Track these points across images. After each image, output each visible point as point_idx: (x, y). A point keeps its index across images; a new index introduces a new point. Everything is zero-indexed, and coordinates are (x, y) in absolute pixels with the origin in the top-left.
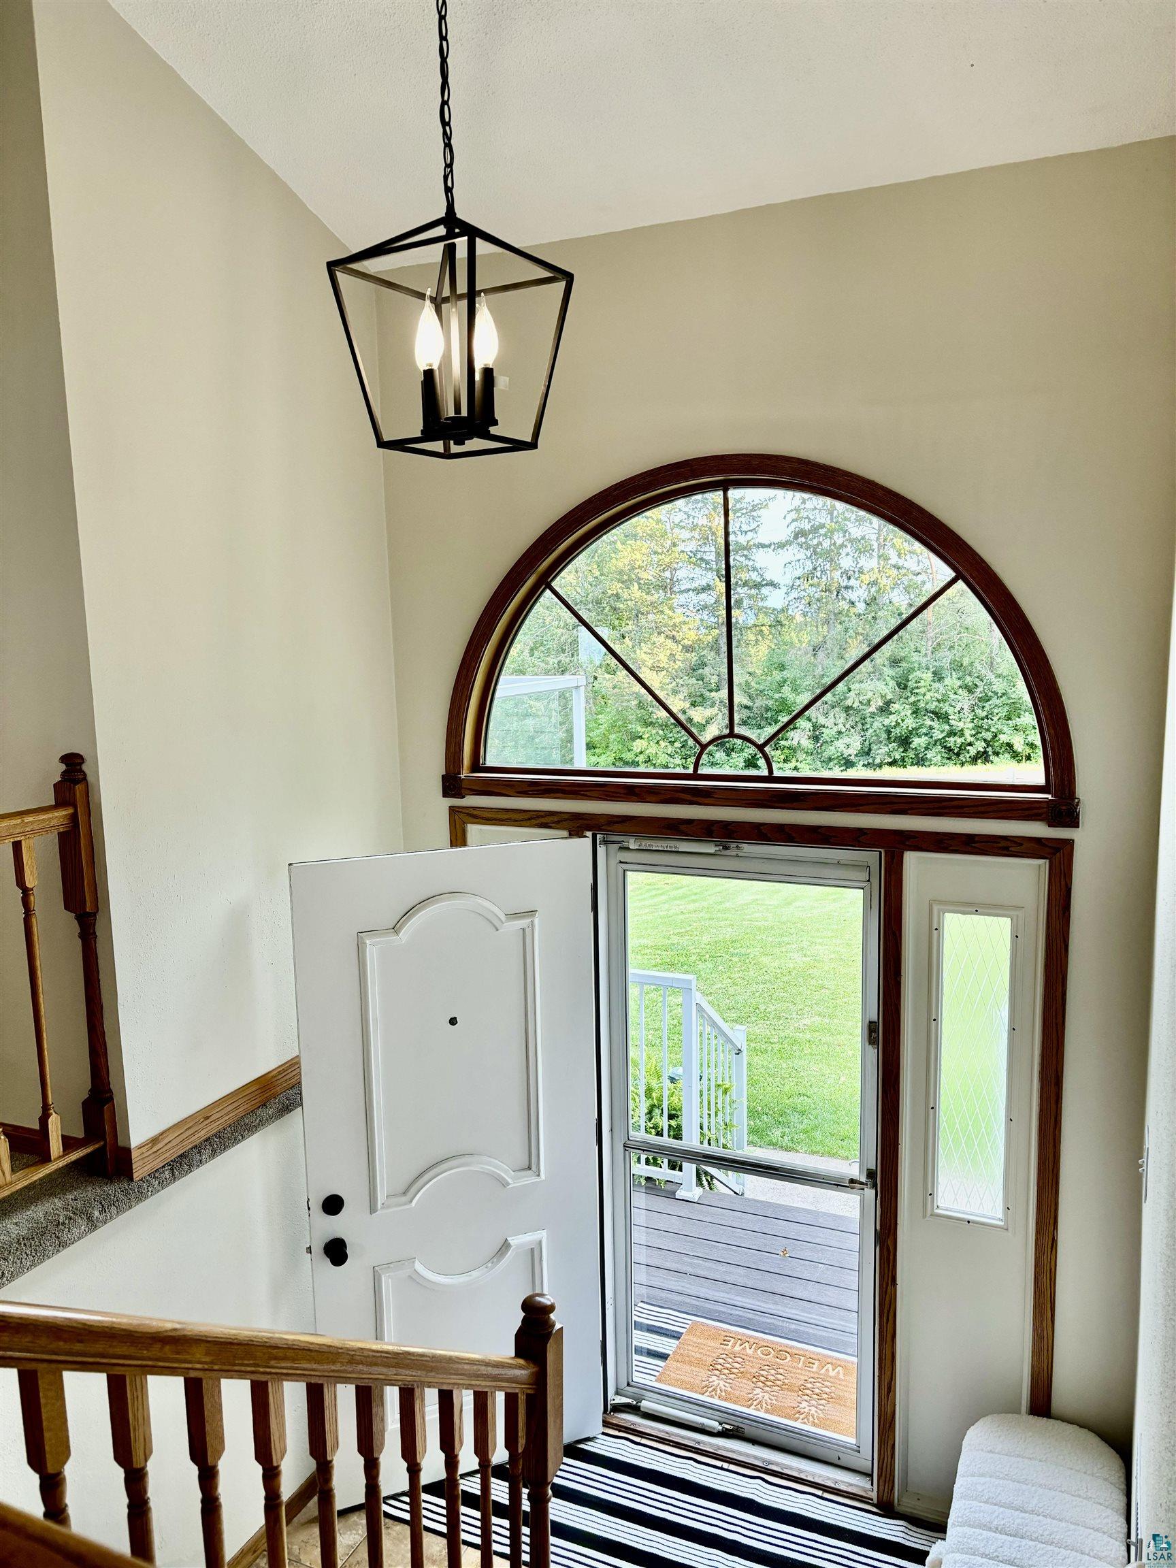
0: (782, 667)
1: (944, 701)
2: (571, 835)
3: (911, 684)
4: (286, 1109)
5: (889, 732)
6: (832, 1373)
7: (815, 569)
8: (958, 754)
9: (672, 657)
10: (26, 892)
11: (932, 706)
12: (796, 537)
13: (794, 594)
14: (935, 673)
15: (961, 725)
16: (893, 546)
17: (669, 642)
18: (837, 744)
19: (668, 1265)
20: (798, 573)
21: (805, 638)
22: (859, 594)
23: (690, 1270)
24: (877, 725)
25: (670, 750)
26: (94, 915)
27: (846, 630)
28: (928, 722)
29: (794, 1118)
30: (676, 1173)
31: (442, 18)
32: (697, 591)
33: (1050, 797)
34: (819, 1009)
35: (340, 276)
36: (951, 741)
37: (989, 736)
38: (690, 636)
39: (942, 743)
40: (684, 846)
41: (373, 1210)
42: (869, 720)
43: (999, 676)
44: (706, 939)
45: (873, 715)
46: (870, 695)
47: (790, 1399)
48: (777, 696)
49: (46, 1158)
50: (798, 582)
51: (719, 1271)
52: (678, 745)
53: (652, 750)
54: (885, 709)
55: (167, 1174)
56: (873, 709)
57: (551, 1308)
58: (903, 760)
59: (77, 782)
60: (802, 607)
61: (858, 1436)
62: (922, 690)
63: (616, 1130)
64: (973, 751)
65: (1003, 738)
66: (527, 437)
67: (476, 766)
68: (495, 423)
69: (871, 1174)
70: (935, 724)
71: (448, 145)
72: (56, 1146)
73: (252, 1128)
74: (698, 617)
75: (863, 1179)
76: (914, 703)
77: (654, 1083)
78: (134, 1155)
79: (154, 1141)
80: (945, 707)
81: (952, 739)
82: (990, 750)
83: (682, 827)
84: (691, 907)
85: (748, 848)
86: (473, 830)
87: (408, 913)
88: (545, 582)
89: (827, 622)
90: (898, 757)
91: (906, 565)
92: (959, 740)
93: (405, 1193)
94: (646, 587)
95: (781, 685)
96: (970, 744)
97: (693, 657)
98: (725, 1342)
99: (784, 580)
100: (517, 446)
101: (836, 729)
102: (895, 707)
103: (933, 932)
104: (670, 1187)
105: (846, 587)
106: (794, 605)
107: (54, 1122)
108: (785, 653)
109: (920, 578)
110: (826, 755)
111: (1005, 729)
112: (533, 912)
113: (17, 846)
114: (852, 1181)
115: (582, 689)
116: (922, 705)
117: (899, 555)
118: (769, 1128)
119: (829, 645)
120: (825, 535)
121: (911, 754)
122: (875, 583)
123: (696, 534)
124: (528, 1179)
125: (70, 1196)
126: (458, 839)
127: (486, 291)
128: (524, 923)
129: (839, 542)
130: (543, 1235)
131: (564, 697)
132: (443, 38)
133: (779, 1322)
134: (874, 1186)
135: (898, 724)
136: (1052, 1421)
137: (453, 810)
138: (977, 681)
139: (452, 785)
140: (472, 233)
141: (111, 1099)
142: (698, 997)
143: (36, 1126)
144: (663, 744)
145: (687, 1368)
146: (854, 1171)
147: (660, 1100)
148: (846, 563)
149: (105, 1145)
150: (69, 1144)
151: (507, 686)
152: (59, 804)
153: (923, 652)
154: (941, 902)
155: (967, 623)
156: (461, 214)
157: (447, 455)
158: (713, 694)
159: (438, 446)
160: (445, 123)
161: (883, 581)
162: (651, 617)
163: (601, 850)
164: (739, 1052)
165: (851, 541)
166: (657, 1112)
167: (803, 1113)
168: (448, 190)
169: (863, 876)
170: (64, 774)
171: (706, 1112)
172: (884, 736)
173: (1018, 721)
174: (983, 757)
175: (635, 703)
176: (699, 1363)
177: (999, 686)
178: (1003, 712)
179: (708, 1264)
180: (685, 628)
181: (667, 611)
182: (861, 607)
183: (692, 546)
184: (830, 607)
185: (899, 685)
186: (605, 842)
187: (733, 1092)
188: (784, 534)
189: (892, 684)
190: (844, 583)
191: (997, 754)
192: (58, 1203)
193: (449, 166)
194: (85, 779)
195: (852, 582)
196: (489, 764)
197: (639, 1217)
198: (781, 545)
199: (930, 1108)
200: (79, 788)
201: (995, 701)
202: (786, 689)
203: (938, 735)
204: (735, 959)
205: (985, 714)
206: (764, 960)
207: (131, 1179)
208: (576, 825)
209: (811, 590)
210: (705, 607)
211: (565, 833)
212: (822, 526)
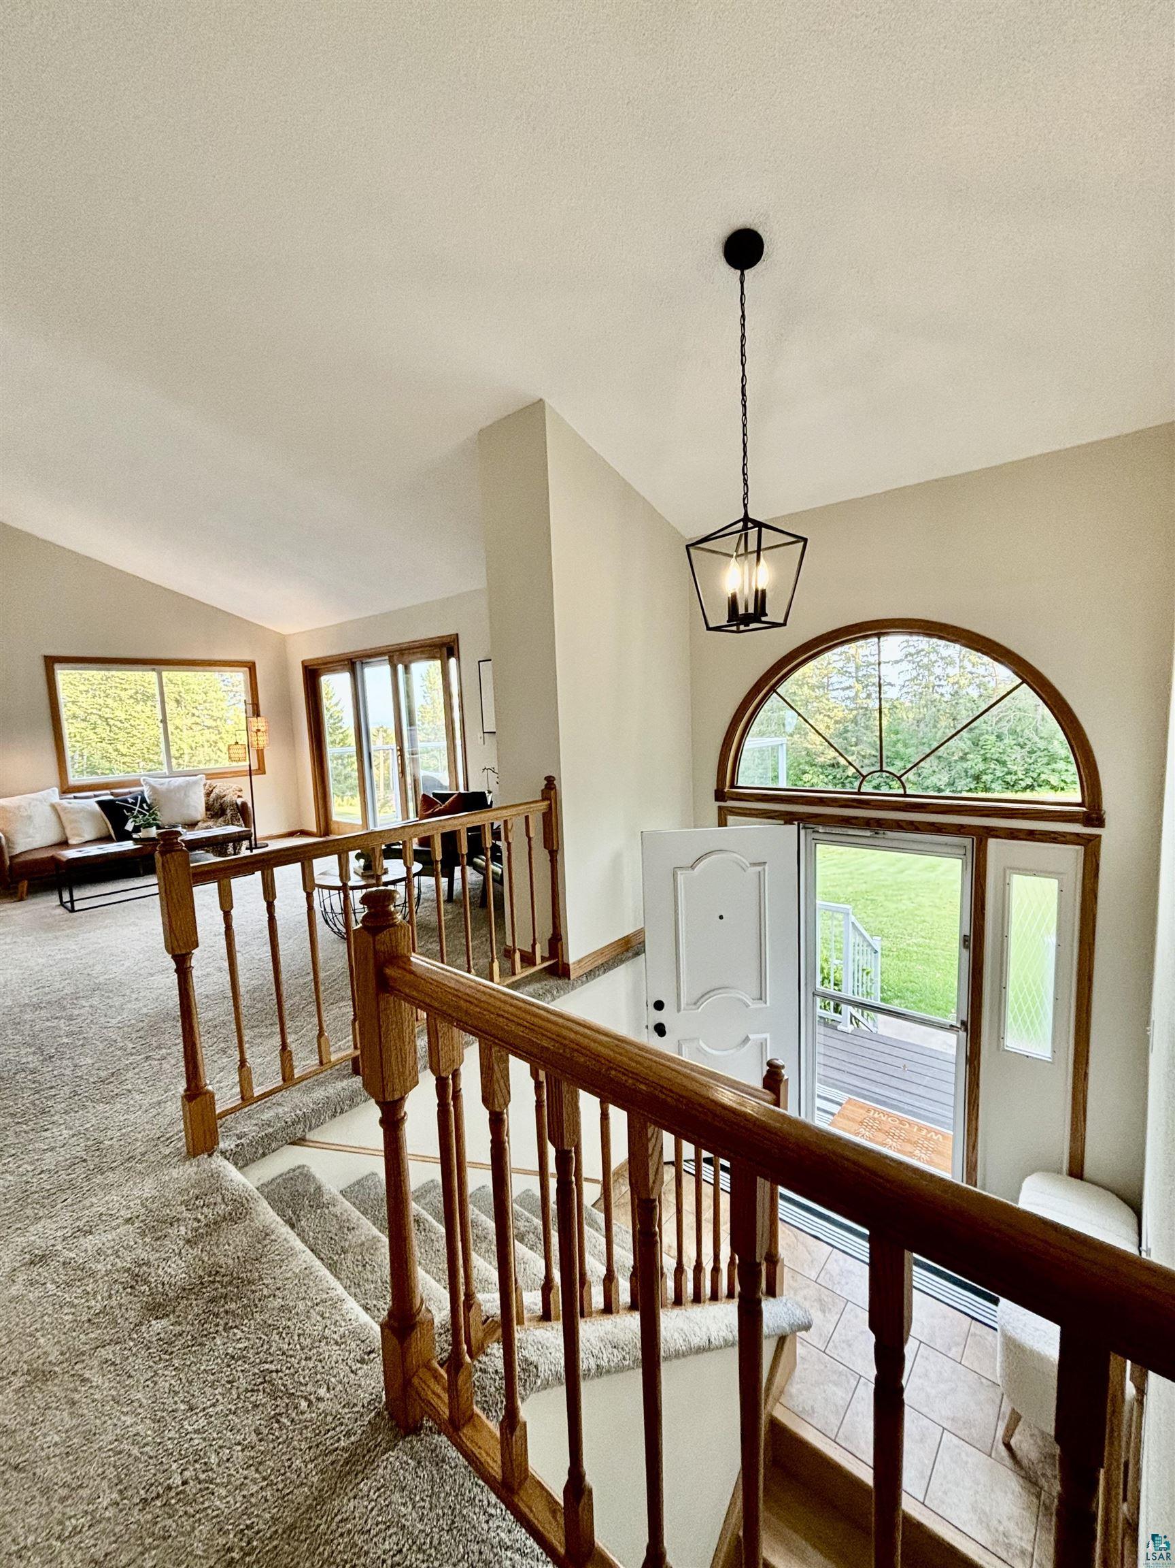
0: (897, 733)
1: (1004, 753)
2: (786, 823)
3: (981, 743)
4: (637, 954)
5: (966, 772)
6: (934, 1137)
7: (918, 675)
8: (1013, 786)
9: (828, 727)
10: (530, 839)
11: (995, 757)
12: (906, 656)
13: (905, 690)
14: (998, 737)
15: (1015, 768)
16: (969, 660)
17: (826, 718)
18: (932, 778)
19: (834, 1065)
20: (909, 677)
21: (911, 716)
22: (947, 689)
23: (846, 1069)
24: (959, 767)
25: (826, 780)
26: (557, 851)
27: (938, 711)
28: (993, 766)
29: (908, 994)
30: (838, 1015)
31: (744, 425)
32: (843, 689)
33: (1085, 809)
34: (922, 934)
35: (692, 550)
36: (1008, 778)
37: (1035, 775)
38: (840, 715)
39: (1002, 778)
40: (851, 832)
41: (679, 1010)
42: (953, 764)
43: (1041, 738)
44: (850, 889)
45: (956, 761)
46: (954, 749)
47: (909, 1148)
48: (893, 749)
49: (534, 964)
50: (907, 683)
51: (865, 1073)
52: (830, 777)
53: (815, 781)
54: (963, 758)
55: (584, 979)
56: (956, 758)
57: (783, 1067)
58: (976, 788)
59: (552, 789)
60: (909, 697)
61: (953, 1173)
62: (989, 747)
63: (809, 985)
64: (1023, 784)
65: (1043, 777)
66: (782, 621)
67: (732, 786)
68: (766, 615)
69: (963, 1023)
70: (998, 767)
71: (746, 484)
72: (538, 960)
73: (622, 962)
74: (844, 704)
75: (959, 1026)
76: (984, 754)
77: (825, 965)
78: (571, 967)
79: (580, 961)
80: (1005, 758)
81: (1009, 777)
82: (1035, 784)
83: (853, 821)
84: (840, 871)
85: (890, 834)
86: (730, 819)
87: (699, 859)
88: (773, 689)
89: (926, 706)
90: (973, 787)
91: (978, 671)
92: (1014, 778)
93: (695, 1004)
94: (812, 688)
95: (895, 744)
96: (1022, 780)
97: (841, 726)
98: (868, 1111)
99: (898, 682)
100: (775, 625)
101: (931, 769)
102: (970, 756)
103: (1005, 886)
104: (834, 1023)
105: (939, 686)
106: (905, 696)
107: (538, 947)
108: (899, 724)
109: (986, 680)
110: (925, 784)
111: (1046, 771)
112: (765, 863)
113: (527, 818)
114: (952, 1026)
115: (785, 746)
116: (988, 755)
117: (973, 666)
118: (891, 999)
119: (927, 719)
120: (925, 655)
121: (982, 785)
122: (957, 683)
123: (843, 657)
124: (760, 1005)
125: (544, 983)
126: (722, 823)
127: (766, 549)
128: (759, 868)
129: (933, 660)
130: (767, 1036)
131: (774, 749)
132: (745, 435)
133: (900, 1105)
134: (966, 1030)
135: (972, 767)
136: (1083, 1183)
137: (720, 808)
138: (1026, 742)
139: (720, 795)
140: (760, 525)
141: (561, 939)
142: (853, 918)
143: (530, 950)
144: (821, 777)
145: (847, 1122)
146: (952, 1019)
147: (828, 974)
148: (938, 671)
149: (557, 962)
150: (544, 959)
151: (749, 743)
152: (544, 799)
153: (990, 723)
154: (1011, 868)
155: (1020, 706)
156: (751, 516)
157: (738, 631)
158: (853, 748)
159: (734, 628)
160: (744, 474)
161: (962, 682)
162: (815, 704)
163: (802, 832)
164: (876, 952)
165: (942, 658)
166: (826, 981)
167: (912, 992)
168: (745, 506)
169: (962, 852)
170: (546, 785)
171: (856, 984)
172: (963, 774)
173: (1054, 766)
174: (1031, 787)
175: (804, 753)
176: (853, 1120)
177: (1041, 744)
178: (1045, 760)
179: (858, 1068)
180: (836, 710)
181: (824, 700)
182: (947, 697)
183: (841, 664)
184: (928, 697)
185: (973, 743)
186: (804, 828)
187: (872, 974)
188: (899, 655)
189: (969, 743)
190: (937, 683)
191: (1040, 786)
192: (538, 985)
193: (746, 494)
194: (555, 788)
195: (942, 682)
196: (739, 785)
197: (819, 1038)
198: (897, 662)
199: (1002, 988)
200: (552, 792)
201: (1039, 753)
202: (899, 745)
203: (999, 774)
204: (869, 902)
205: (1031, 761)
206: (886, 903)
207: (569, 979)
208: (788, 818)
209: (916, 688)
210: (849, 698)
211: (782, 822)
212: (923, 650)
